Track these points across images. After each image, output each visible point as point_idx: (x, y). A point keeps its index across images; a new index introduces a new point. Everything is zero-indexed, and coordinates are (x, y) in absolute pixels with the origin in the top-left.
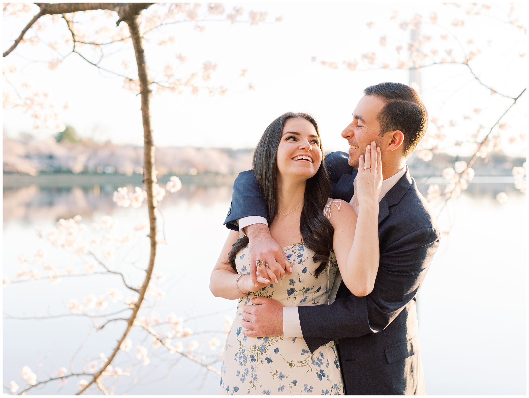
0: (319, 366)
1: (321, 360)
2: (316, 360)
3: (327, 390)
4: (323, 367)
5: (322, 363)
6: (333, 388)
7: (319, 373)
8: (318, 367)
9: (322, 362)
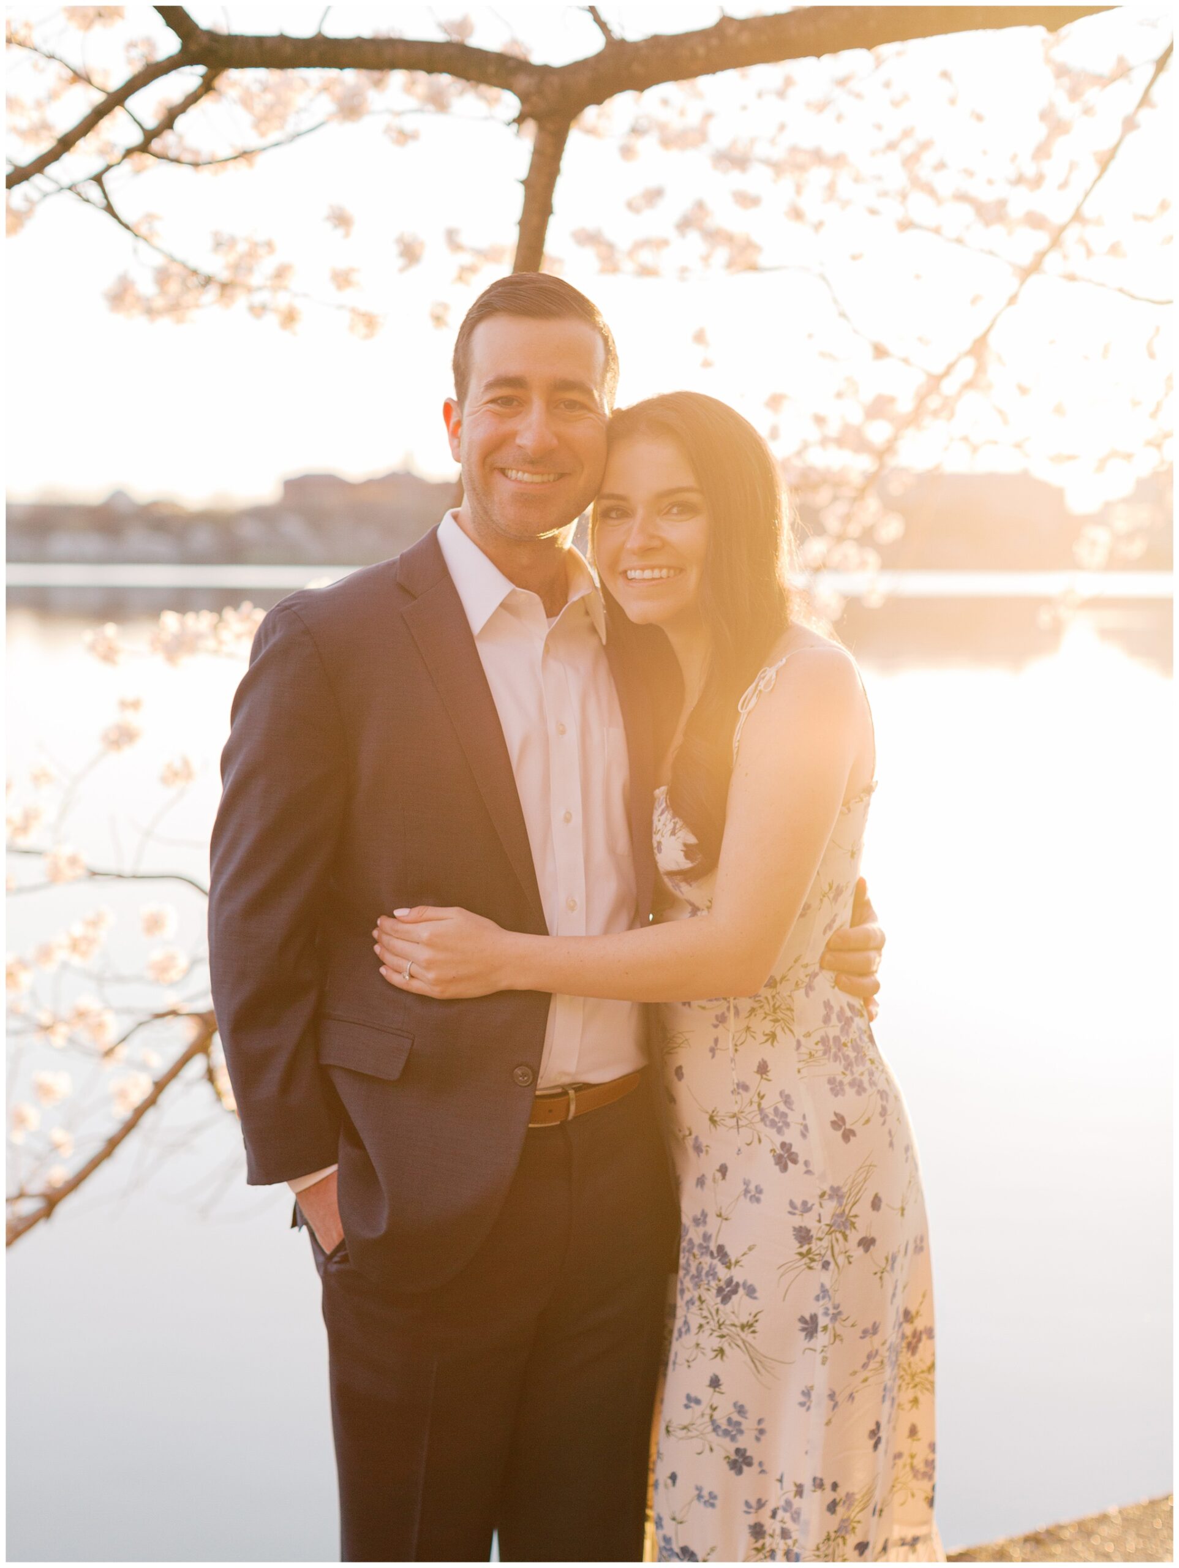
0: (780, 1131)
1: (784, 1115)
2: (770, 1112)
3: (805, 1203)
4: (791, 1136)
5: (787, 1125)
6: (826, 1197)
7: (778, 1152)
8: (776, 1133)
9: (789, 1120)
